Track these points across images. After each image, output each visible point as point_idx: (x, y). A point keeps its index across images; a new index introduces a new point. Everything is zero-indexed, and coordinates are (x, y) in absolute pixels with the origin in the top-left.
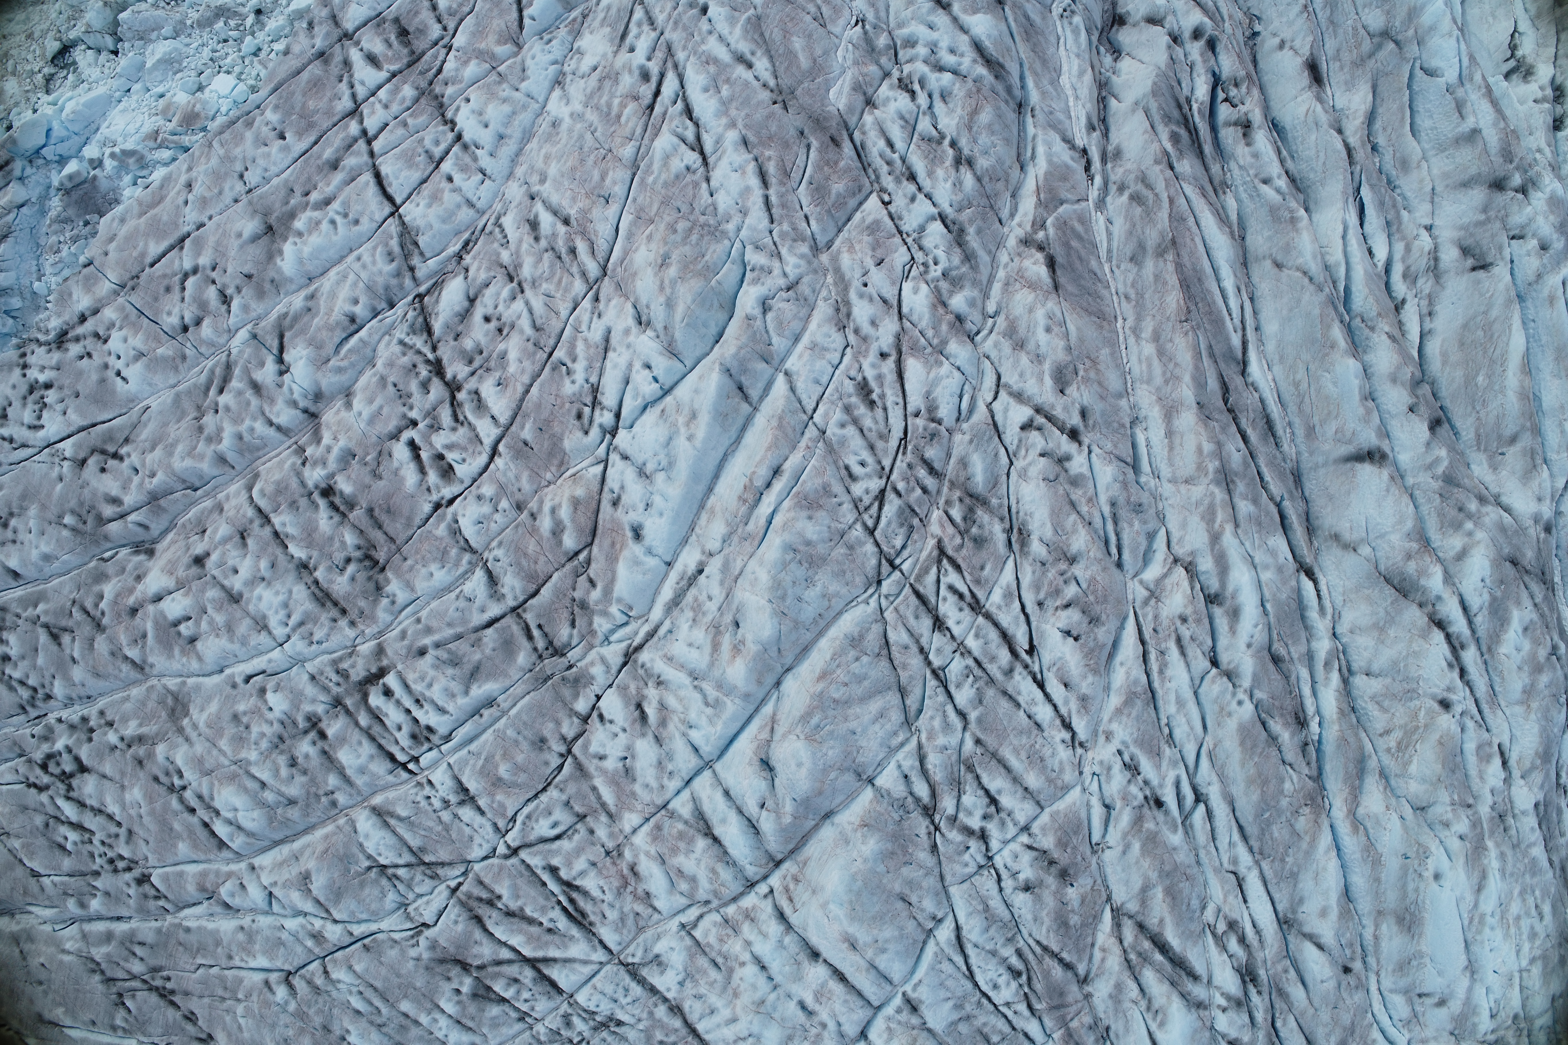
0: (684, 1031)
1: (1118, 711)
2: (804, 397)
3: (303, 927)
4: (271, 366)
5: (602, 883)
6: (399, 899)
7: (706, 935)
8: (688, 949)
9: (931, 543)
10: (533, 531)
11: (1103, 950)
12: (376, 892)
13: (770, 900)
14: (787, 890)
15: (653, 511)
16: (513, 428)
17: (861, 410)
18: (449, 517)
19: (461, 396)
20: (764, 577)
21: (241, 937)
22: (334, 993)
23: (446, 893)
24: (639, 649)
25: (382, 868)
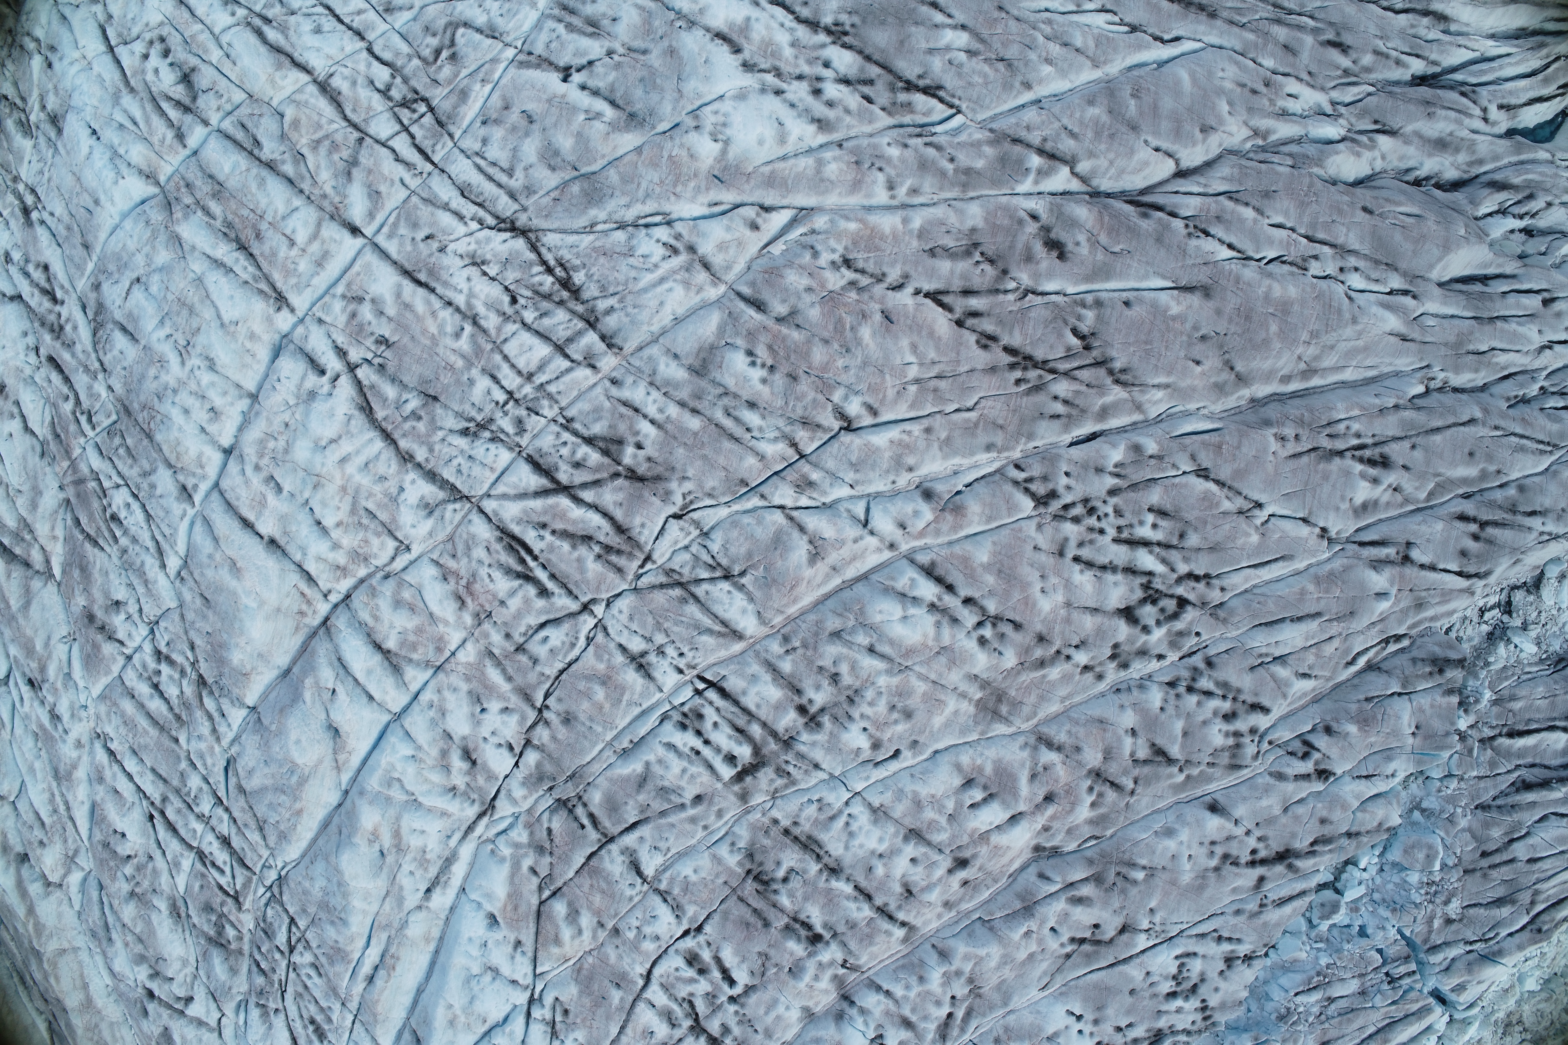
0: (396, 436)
1: (74, 767)
2: (363, 1034)
3: (824, 493)
5: (491, 586)
6: (708, 543)
7: (383, 545)
8: (398, 528)
9: (247, 905)
10: (598, 913)
11: (55, 538)
12: (733, 550)
13: (325, 589)
14: (309, 603)
15: (478, 942)
16: (631, 999)
17: (319, 1018)
18: (685, 922)
19: (687, 1023)
20: (357, 903)
21: (911, 460)
22: (781, 423)
23: (655, 556)
24: (481, 815)
25: (727, 576)
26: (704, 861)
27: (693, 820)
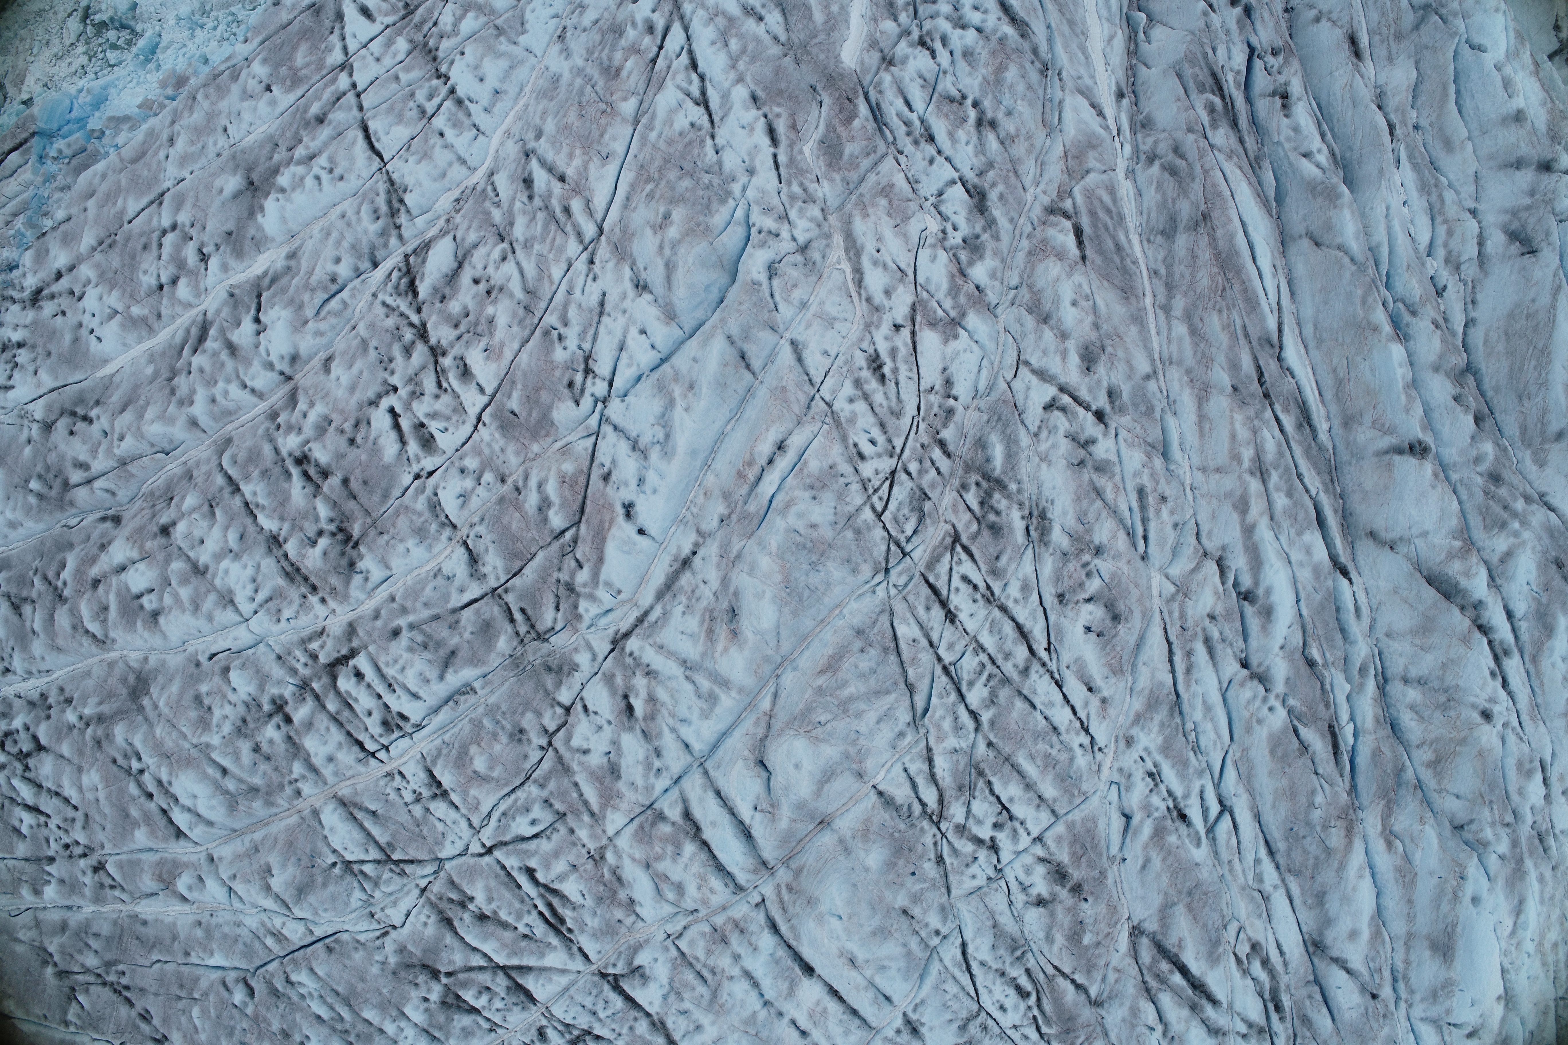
1: (1141, 716)
2: (811, 368)
3: (263, 924)
4: (248, 326)
5: (581, 886)
6: (364, 897)
7: (692, 947)
8: (673, 960)
9: (944, 528)
10: (518, 507)
11: (1118, 971)
12: (341, 889)
13: (761, 909)
14: (780, 899)
15: (646, 488)
16: (499, 397)
17: (872, 385)
18: (429, 491)
19: (446, 362)
21: (199, 932)
22: (294, 997)
23: (415, 893)
24: (627, 635)
25: (348, 864)
26: (397, 563)
27: (404, 610)
